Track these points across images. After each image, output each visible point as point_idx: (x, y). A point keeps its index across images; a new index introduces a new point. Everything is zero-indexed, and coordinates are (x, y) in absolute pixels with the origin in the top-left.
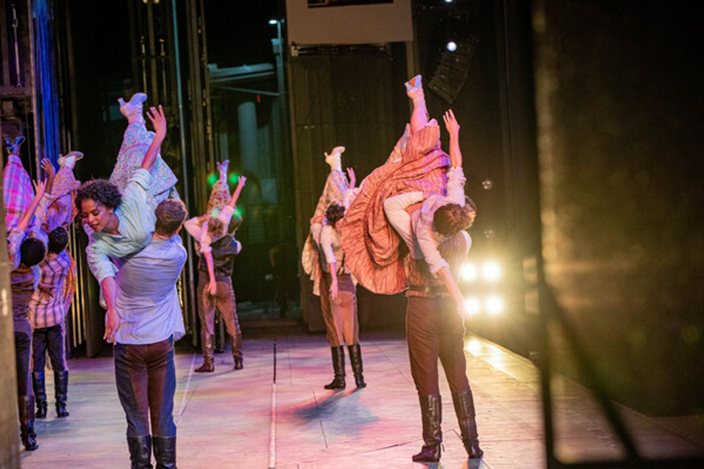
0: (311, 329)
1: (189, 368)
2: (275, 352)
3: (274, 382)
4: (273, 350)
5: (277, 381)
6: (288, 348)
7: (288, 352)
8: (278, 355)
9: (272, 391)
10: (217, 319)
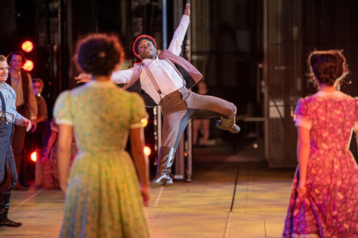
0: (271, 166)
1: (158, 194)
2: (236, 184)
3: (231, 211)
4: (234, 182)
5: (233, 210)
6: (248, 181)
7: (248, 185)
8: (238, 187)
9: (228, 218)
10: (186, 152)
